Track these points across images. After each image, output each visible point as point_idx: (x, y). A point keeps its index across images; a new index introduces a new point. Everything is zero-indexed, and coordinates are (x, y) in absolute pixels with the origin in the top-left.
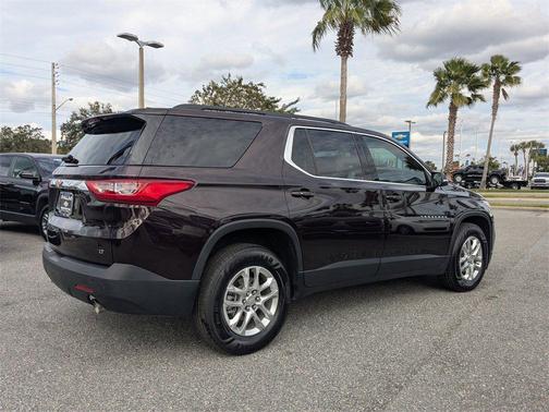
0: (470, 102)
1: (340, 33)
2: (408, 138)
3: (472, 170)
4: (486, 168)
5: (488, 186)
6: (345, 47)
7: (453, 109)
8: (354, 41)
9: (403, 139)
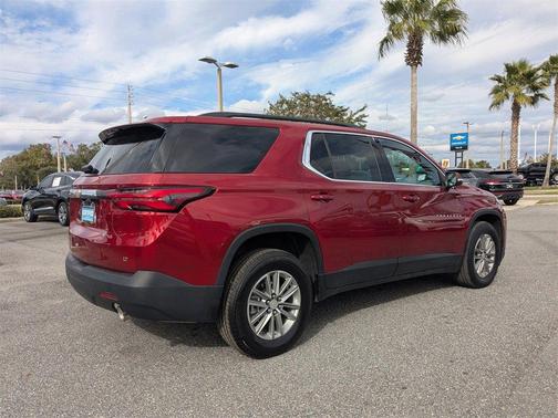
0: (534, 101)
1: (410, 45)
2: (466, 140)
3: (534, 168)
4: (549, 166)
5: (551, 184)
6: (414, 57)
7: (516, 108)
8: (423, 51)
9: (462, 140)
